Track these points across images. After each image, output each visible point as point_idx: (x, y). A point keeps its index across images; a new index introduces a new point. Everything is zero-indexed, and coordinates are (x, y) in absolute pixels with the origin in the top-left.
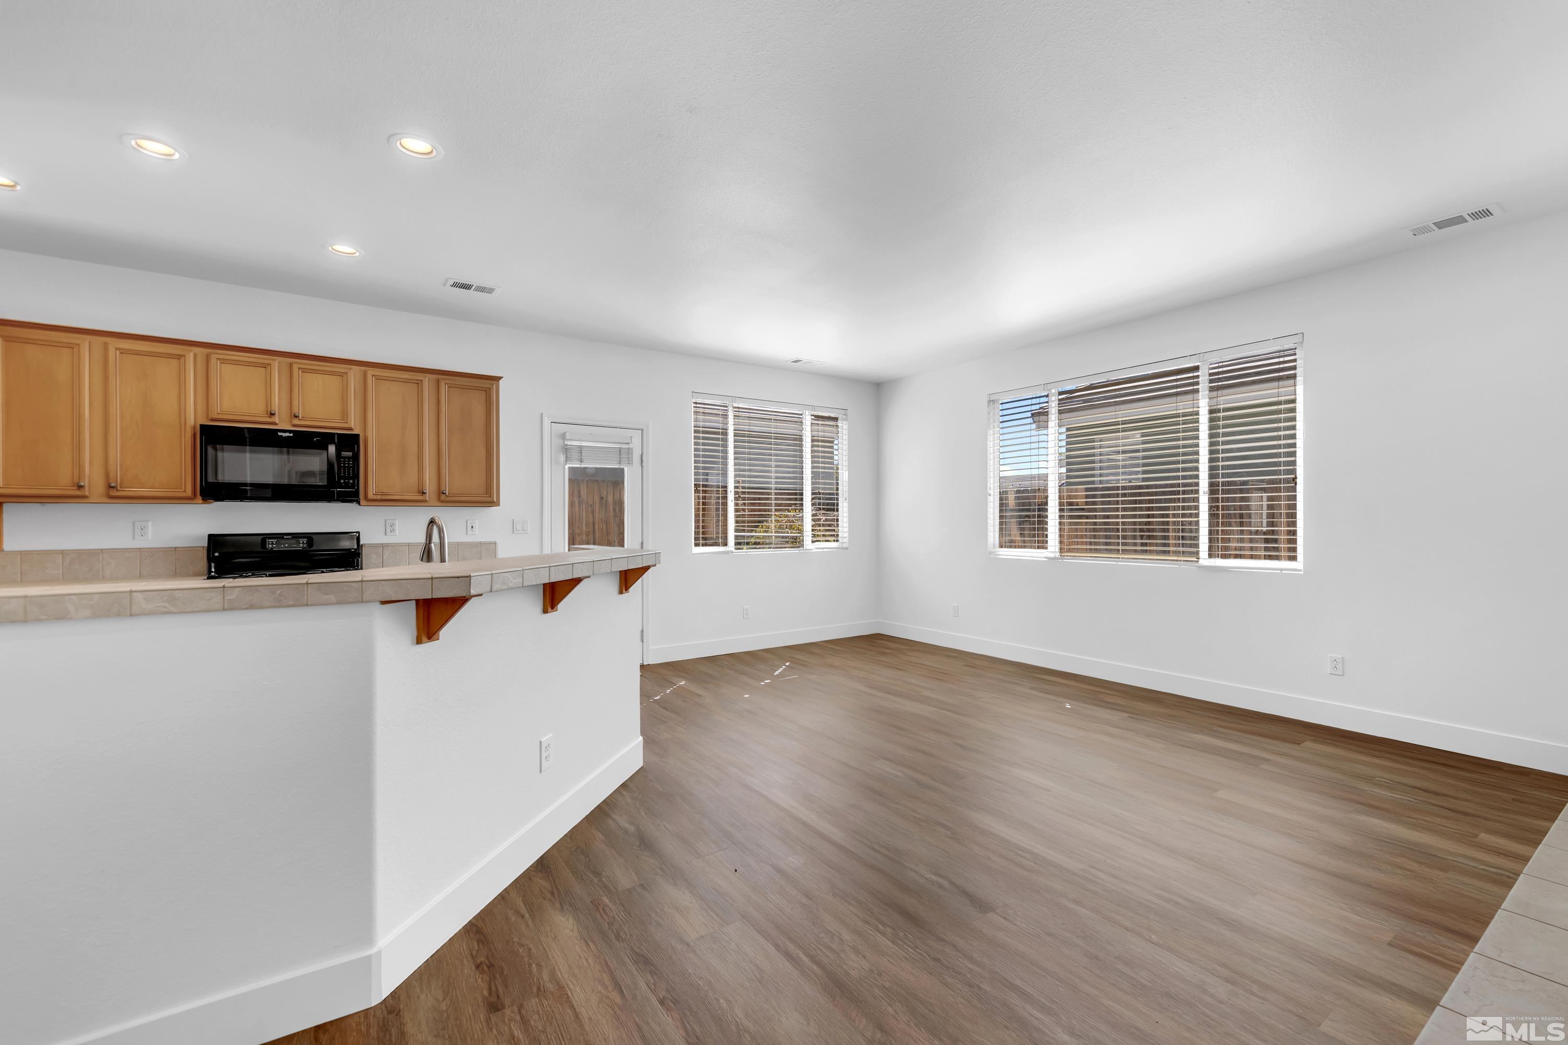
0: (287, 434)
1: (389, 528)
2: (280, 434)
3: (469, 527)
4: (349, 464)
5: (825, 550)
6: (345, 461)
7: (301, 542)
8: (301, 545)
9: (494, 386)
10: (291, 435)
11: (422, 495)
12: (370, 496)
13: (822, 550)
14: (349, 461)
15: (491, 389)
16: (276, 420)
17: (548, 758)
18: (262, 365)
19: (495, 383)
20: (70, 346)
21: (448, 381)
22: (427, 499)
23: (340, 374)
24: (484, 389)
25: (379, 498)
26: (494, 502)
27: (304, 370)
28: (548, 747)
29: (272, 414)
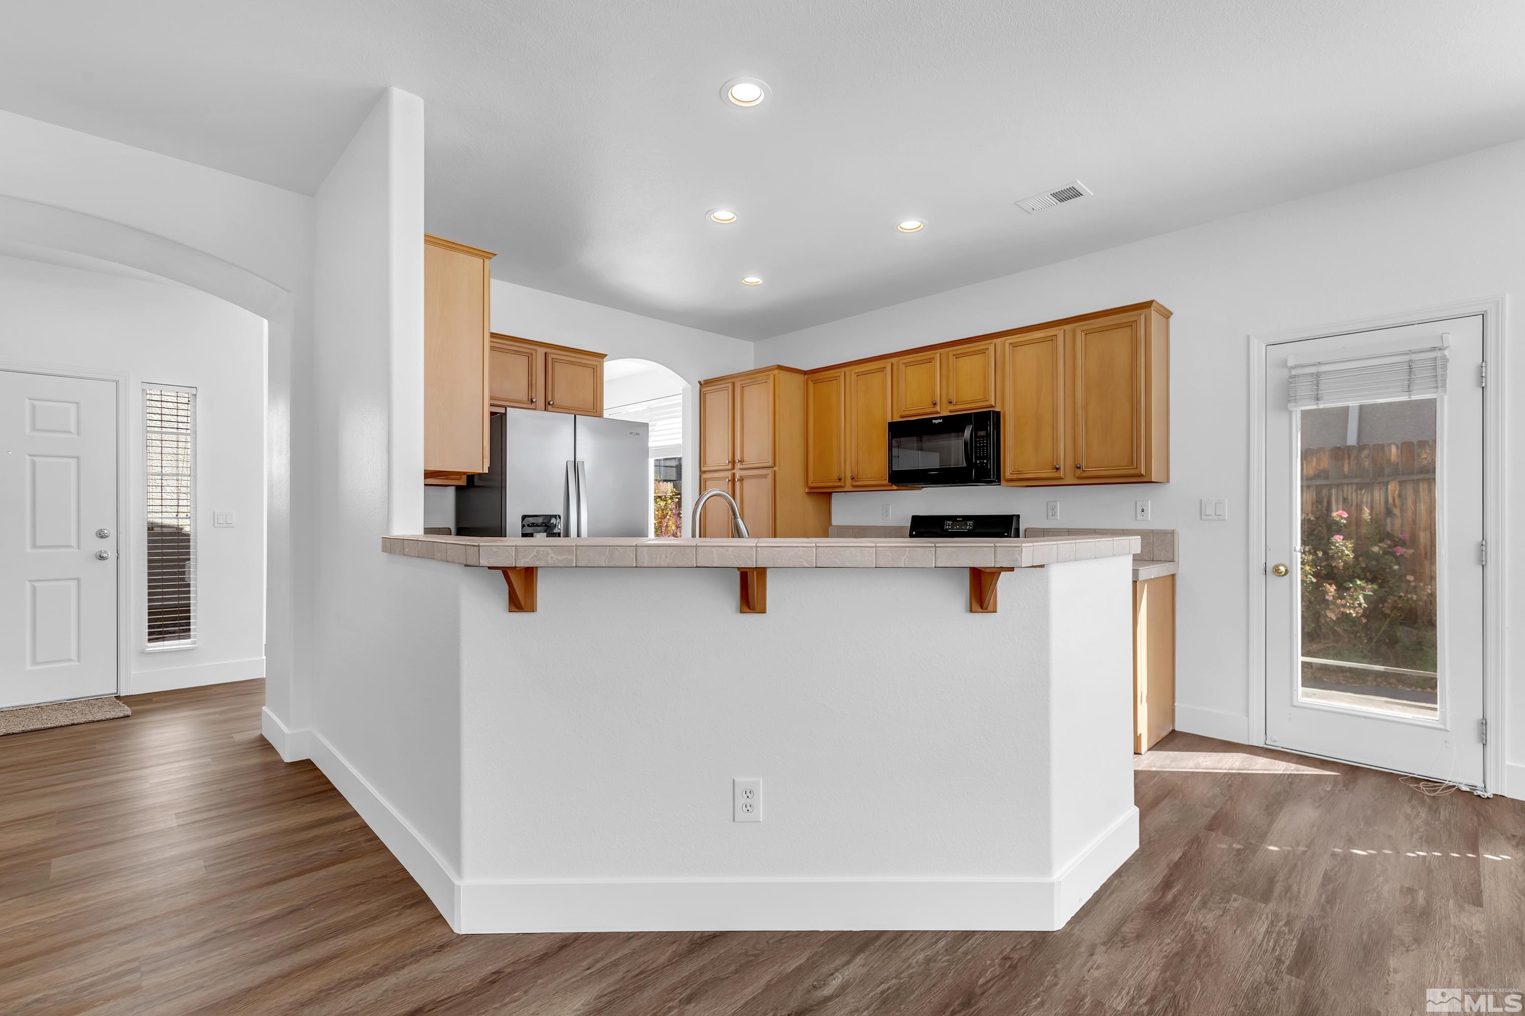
0: (939, 421)
1: (1051, 511)
2: (934, 421)
3: (1139, 510)
4: (983, 443)
6: (980, 441)
7: (968, 524)
8: (968, 527)
9: (1143, 317)
10: (941, 421)
11: (1057, 472)
12: (1008, 476)
14: (983, 440)
15: (1138, 322)
16: (938, 409)
17: (749, 808)
18: (930, 361)
19: (1144, 311)
20: (836, 378)
21: (1085, 328)
22: (1062, 475)
23: (983, 352)
24: (1131, 325)
25: (1015, 477)
26: (1141, 476)
27: (957, 356)
28: (749, 793)
29: (935, 404)
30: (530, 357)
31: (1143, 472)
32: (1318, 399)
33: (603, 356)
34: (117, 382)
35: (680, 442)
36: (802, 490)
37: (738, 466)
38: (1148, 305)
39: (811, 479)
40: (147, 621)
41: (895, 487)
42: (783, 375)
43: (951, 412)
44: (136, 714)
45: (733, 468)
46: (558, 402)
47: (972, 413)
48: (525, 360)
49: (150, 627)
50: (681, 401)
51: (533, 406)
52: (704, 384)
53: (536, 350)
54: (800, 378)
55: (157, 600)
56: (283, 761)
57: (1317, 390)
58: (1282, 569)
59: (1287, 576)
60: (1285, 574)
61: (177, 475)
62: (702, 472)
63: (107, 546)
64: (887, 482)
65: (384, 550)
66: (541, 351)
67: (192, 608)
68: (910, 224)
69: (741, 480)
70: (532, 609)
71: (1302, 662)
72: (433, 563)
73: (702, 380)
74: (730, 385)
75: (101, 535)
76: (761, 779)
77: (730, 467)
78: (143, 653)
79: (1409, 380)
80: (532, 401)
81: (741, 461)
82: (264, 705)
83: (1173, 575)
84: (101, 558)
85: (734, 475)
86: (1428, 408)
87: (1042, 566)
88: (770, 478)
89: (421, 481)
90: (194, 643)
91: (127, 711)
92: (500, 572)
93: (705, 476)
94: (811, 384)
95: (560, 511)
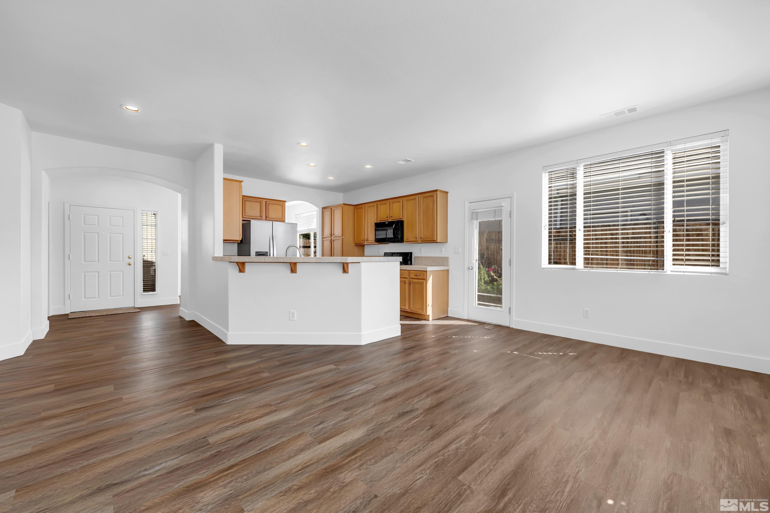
2: (386, 223)
3: (441, 251)
5: (686, 274)
10: (388, 223)
12: (405, 240)
13: (683, 273)
15: (434, 195)
16: (388, 219)
17: (293, 317)
18: (386, 204)
19: (436, 192)
20: (362, 208)
21: (423, 196)
22: (418, 240)
23: (399, 202)
24: (432, 196)
25: (407, 240)
26: (435, 241)
27: (393, 203)
28: (293, 314)
29: (387, 217)
30: (260, 203)
31: (435, 240)
32: (477, 219)
33: (285, 201)
34: (134, 210)
35: (316, 227)
36: (353, 244)
37: (333, 236)
38: (436, 191)
39: (355, 241)
40: (143, 284)
41: (378, 243)
42: (346, 207)
43: (392, 220)
44: (141, 311)
45: (331, 236)
46: (270, 216)
47: (395, 221)
48: (259, 204)
49: (144, 286)
50: (316, 213)
51: (261, 218)
52: (323, 208)
53: (263, 201)
54: (352, 207)
55: (146, 278)
56: (186, 320)
57: (477, 217)
58: (471, 268)
59: (472, 270)
60: (472, 269)
61: (152, 239)
62: (323, 238)
63: (131, 261)
64: (374, 242)
65: (213, 260)
66: (264, 201)
67: (156, 281)
68: (368, 167)
69: (333, 241)
70: (244, 272)
71: (478, 294)
72: (223, 262)
73: (322, 207)
74: (330, 209)
75: (129, 258)
76: (296, 311)
77: (330, 236)
78: (142, 294)
79: (495, 215)
80: (261, 217)
81: (334, 234)
82: (180, 307)
83: (448, 270)
84: (130, 265)
85: (331, 239)
86: (500, 222)
87: (359, 263)
88: (341, 240)
89: (222, 242)
90: (157, 292)
91: (139, 311)
92: (236, 263)
93: (324, 239)
94: (355, 209)
95: (268, 251)
